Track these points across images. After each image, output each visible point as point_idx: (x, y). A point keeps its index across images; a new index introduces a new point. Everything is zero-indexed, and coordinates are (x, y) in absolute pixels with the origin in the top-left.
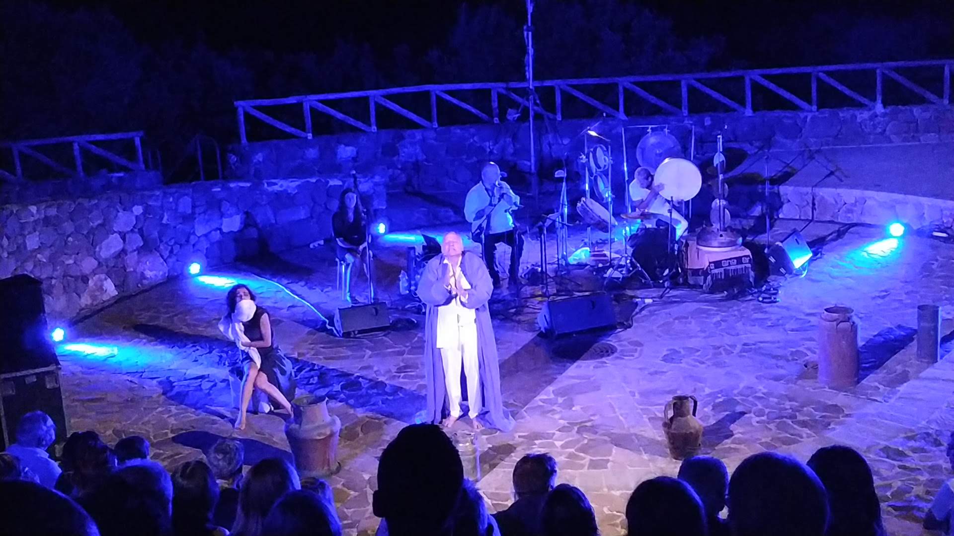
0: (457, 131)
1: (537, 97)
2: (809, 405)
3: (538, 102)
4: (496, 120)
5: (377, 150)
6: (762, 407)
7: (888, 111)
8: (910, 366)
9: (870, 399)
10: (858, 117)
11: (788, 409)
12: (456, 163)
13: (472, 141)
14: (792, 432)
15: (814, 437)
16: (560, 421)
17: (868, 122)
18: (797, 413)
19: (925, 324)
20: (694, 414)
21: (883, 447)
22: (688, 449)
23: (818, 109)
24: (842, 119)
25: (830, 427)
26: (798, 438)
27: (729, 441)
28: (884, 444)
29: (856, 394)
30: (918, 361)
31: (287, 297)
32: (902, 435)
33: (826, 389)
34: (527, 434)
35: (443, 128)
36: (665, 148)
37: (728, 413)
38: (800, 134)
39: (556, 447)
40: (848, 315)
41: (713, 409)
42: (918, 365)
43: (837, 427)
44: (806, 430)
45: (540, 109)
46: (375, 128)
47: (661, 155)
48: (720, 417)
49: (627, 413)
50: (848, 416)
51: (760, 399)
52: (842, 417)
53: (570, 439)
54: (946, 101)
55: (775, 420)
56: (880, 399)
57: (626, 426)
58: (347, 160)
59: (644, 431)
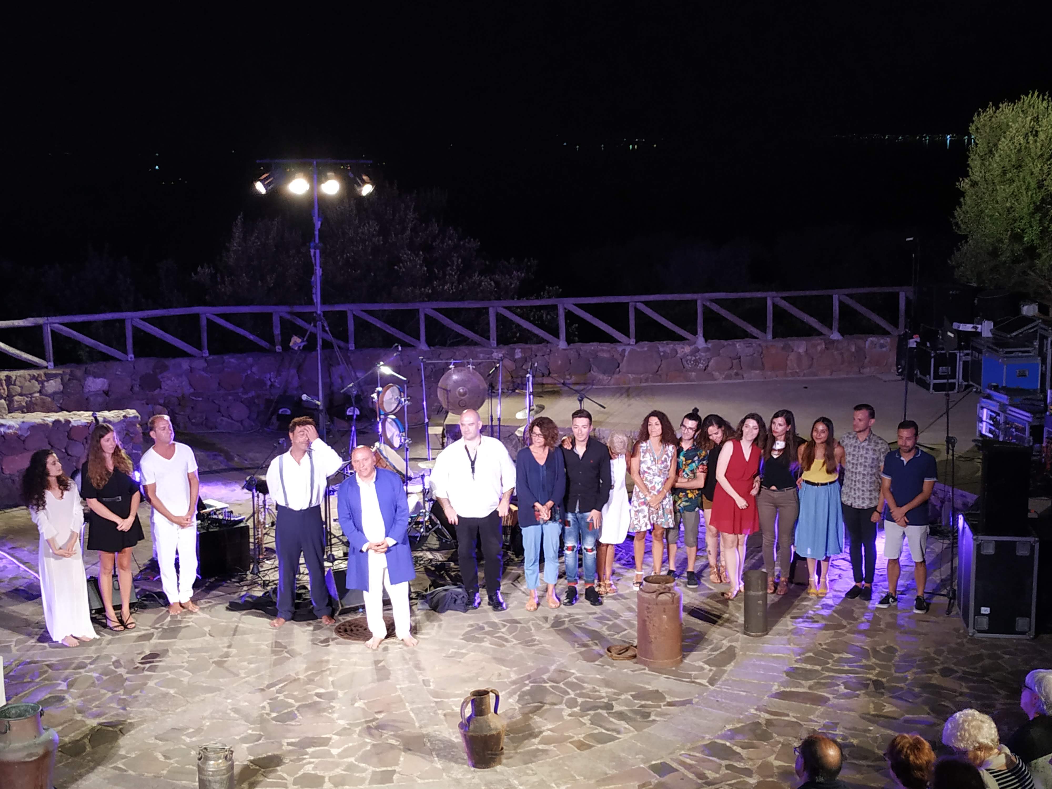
0: (232, 360)
1: (325, 324)
2: (627, 692)
3: (327, 329)
4: (278, 348)
5: (134, 382)
6: (576, 695)
7: (710, 345)
8: (737, 640)
9: (693, 682)
10: (679, 352)
11: (603, 697)
12: (230, 398)
13: (249, 372)
14: (608, 727)
15: (633, 732)
16: (339, 722)
17: (689, 357)
18: (614, 702)
19: (752, 593)
20: (496, 711)
21: (709, 742)
22: (489, 754)
23: (636, 343)
24: (662, 354)
25: (650, 719)
26: (615, 734)
27: (536, 741)
28: (709, 739)
29: (679, 676)
30: (745, 634)
31: (10, 566)
32: (729, 727)
33: (647, 671)
34: (298, 740)
35: (215, 357)
36: (469, 386)
37: (536, 704)
38: (618, 370)
39: (331, 756)
40: (668, 585)
41: (519, 700)
42: (746, 638)
43: (658, 719)
44: (623, 724)
45: (330, 337)
46: (133, 356)
47: (465, 394)
48: (527, 710)
49: (419, 708)
50: (670, 704)
51: (572, 686)
52: (664, 705)
53: (351, 744)
54: (770, 336)
55: (589, 712)
56: (705, 682)
57: (417, 724)
58: (96, 394)
59: (438, 731)
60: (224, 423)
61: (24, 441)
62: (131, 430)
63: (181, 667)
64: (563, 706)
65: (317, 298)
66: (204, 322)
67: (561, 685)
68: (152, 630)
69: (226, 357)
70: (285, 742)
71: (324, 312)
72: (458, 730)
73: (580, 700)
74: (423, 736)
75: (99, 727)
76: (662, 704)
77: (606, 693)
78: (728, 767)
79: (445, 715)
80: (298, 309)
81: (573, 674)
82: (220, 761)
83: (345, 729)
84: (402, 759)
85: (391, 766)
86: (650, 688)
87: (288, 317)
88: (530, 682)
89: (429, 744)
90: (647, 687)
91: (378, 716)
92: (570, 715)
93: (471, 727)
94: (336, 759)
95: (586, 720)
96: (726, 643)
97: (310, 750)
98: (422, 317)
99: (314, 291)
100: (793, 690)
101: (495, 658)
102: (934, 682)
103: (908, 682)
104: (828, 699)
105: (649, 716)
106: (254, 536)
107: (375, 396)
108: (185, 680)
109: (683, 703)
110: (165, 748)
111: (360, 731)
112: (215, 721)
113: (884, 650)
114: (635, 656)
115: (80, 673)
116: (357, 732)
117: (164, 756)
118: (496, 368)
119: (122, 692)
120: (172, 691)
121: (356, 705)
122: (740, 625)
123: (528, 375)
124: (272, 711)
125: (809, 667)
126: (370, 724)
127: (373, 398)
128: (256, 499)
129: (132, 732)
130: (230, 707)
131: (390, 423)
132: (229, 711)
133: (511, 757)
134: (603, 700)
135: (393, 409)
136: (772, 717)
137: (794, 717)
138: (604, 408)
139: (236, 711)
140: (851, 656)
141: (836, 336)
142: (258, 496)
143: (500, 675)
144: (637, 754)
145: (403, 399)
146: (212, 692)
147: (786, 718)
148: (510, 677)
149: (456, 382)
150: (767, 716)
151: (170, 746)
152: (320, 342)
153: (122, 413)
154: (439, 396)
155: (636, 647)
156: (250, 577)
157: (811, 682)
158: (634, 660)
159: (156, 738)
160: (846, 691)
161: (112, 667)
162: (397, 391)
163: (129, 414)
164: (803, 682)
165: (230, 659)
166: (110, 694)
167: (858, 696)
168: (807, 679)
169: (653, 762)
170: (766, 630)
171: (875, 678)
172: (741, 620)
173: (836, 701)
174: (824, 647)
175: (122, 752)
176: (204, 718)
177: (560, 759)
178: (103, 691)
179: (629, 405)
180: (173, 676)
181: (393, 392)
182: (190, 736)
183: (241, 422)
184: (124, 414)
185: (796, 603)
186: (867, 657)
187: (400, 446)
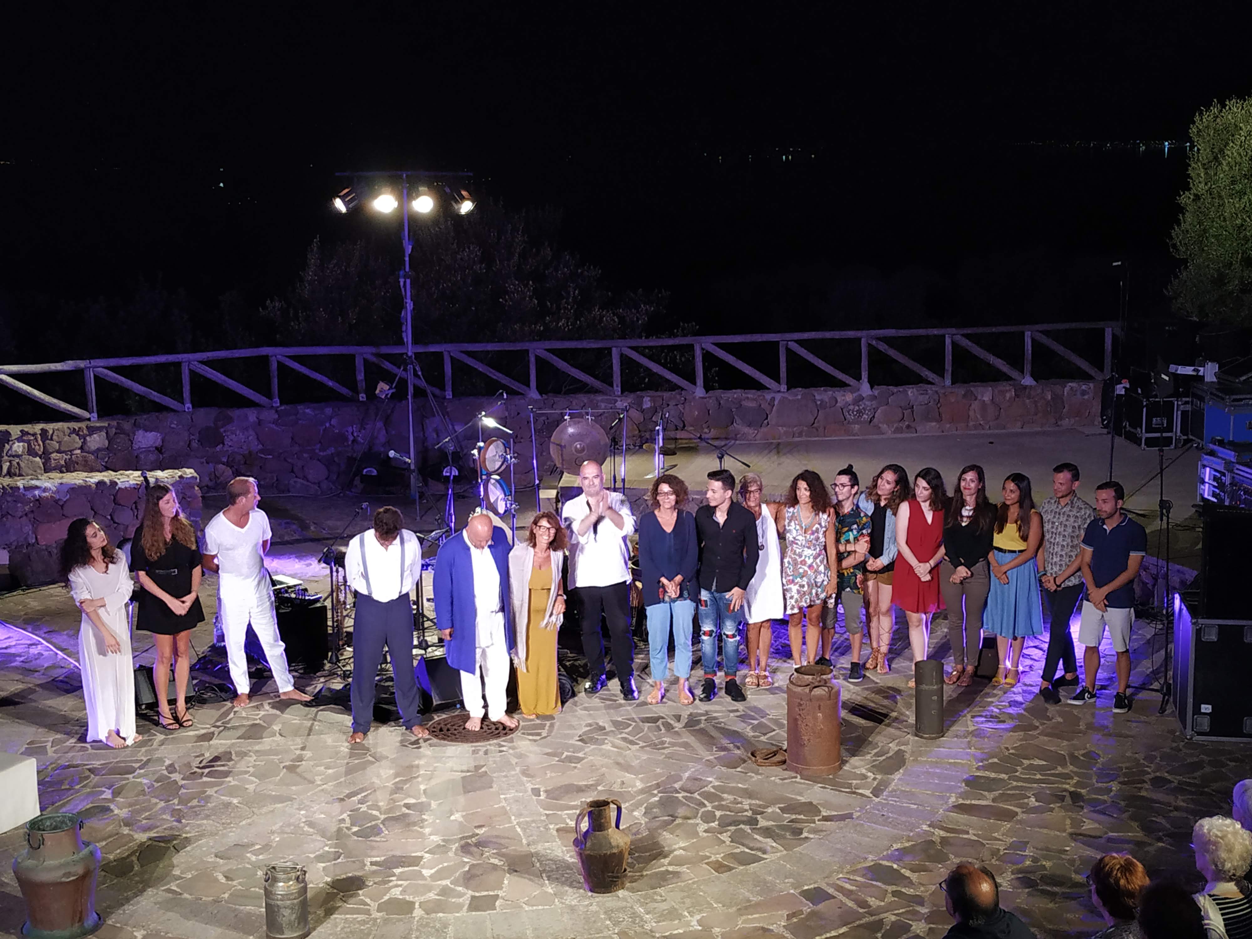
0: (307, 411)
1: (418, 368)
2: (774, 804)
3: (420, 373)
4: (362, 397)
5: (192, 437)
6: (713, 807)
7: (876, 393)
8: (906, 744)
9: (854, 793)
10: (839, 400)
11: (746, 811)
12: (305, 455)
13: (328, 425)
14: (751, 845)
15: (781, 851)
16: (432, 837)
17: (851, 407)
18: (759, 817)
19: (924, 687)
20: (617, 826)
21: (872, 863)
22: (609, 877)
23: (788, 390)
24: (819, 403)
25: (803, 836)
26: (759, 854)
27: (666, 861)
28: (872, 861)
29: (836, 786)
30: (917, 736)
31: (46, 653)
32: (896, 846)
33: (798, 779)
34: (383, 858)
35: (288, 407)
36: (588, 441)
37: (666, 818)
38: (766, 422)
39: (423, 878)
40: (824, 677)
41: (645, 813)
42: (917, 741)
43: (811, 836)
44: (770, 842)
45: (423, 384)
46: (190, 406)
47: (583, 450)
48: (655, 824)
49: (527, 822)
50: (826, 819)
51: (709, 797)
52: (819, 820)
53: (445, 864)
54: (948, 382)
55: (729, 828)
56: (867, 793)
57: (524, 841)
58: (148, 451)
59: (549, 849)
60: (298, 485)
61: (62, 506)
62: (188, 494)
63: (246, 772)
64: (699, 821)
65: (408, 336)
66: (274, 366)
67: (696, 795)
68: (213, 729)
69: (300, 407)
70: (368, 861)
71: (415, 354)
72: (572, 848)
73: (718, 814)
74: (532, 855)
75: (150, 842)
76: (817, 818)
77: (750, 805)
78: (894, 894)
79: (558, 830)
80: (385, 350)
81: (711, 782)
82: (291, 883)
83: (439, 846)
84: (506, 882)
85: (493, 890)
86: (803, 799)
87: (374, 359)
88: (659, 792)
89: (538, 865)
90: (799, 798)
91: (477, 831)
92: (705, 831)
93: (589, 844)
94: (429, 881)
95: (725, 837)
96: (893, 747)
97: (397, 871)
98: (532, 359)
99: (404, 329)
100: (973, 802)
101: (618, 764)
102: (1143, 793)
103: (1112, 794)
104: (1017, 814)
105: (801, 833)
106: (333, 618)
107: (475, 452)
108: (251, 787)
109: (842, 818)
110: (226, 868)
111: (456, 850)
112: (286, 836)
113: (1083, 755)
114: (784, 762)
115: (128, 779)
116: (454, 849)
117: (225, 877)
118: (620, 419)
119: (176, 801)
120: (235, 801)
121: (452, 818)
122: (910, 726)
123: (657, 428)
124: (353, 824)
125: (993, 775)
126: (469, 841)
127: (474, 455)
128: (335, 574)
129: (188, 848)
130: (304, 820)
131: (493, 484)
132: (302, 825)
133: (635, 881)
134: (746, 813)
135: (497, 467)
136: (948, 835)
137: (974, 835)
138: (749, 466)
139: (311, 824)
140: (1045, 763)
141: (1028, 381)
142: (337, 571)
143: (623, 783)
144: (786, 878)
145: (509, 457)
146: (283, 802)
147: (965, 836)
148: (636, 786)
149: (572, 436)
150: (942, 833)
151: (233, 865)
152: (411, 389)
153: (178, 473)
154: (551, 452)
155: (785, 751)
156: (327, 666)
157: (997, 793)
158: (784, 766)
159: (216, 856)
160: (1037, 804)
161: (165, 772)
162: (502, 447)
163: (185, 473)
164: (986, 793)
165: (303, 763)
166: (162, 804)
167: (1052, 810)
168: (990, 790)
169: (806, 888)
170: (942, 732)
171: (1073, 789)
172: (912, 720)
173: (1025, 816)
174: (1011, 751)
175: (177, 872)
176: (273, 832)
177: (694, 883)
178: (154, 800)
179: (779, 464)
180: (236, 783)
181: (497, 447)
182: (255, 853)
183: (319, 484)
184: (180, 474)
185: (978, 699)
186: (1064, 765)
187: (505, 511)
